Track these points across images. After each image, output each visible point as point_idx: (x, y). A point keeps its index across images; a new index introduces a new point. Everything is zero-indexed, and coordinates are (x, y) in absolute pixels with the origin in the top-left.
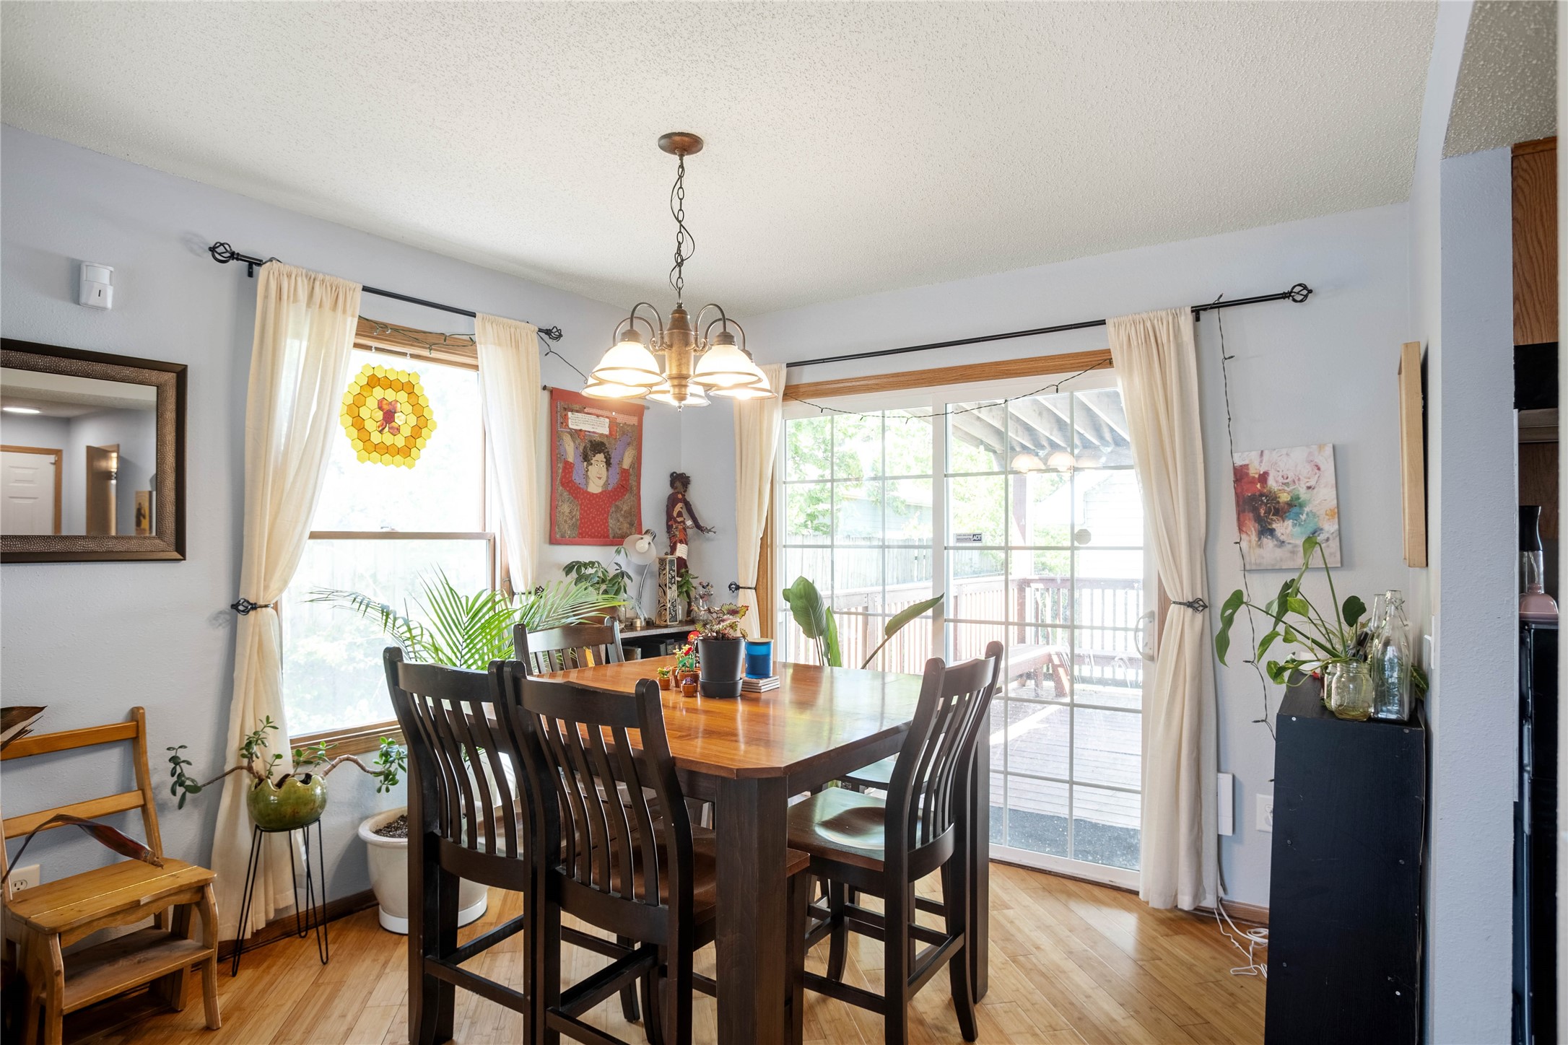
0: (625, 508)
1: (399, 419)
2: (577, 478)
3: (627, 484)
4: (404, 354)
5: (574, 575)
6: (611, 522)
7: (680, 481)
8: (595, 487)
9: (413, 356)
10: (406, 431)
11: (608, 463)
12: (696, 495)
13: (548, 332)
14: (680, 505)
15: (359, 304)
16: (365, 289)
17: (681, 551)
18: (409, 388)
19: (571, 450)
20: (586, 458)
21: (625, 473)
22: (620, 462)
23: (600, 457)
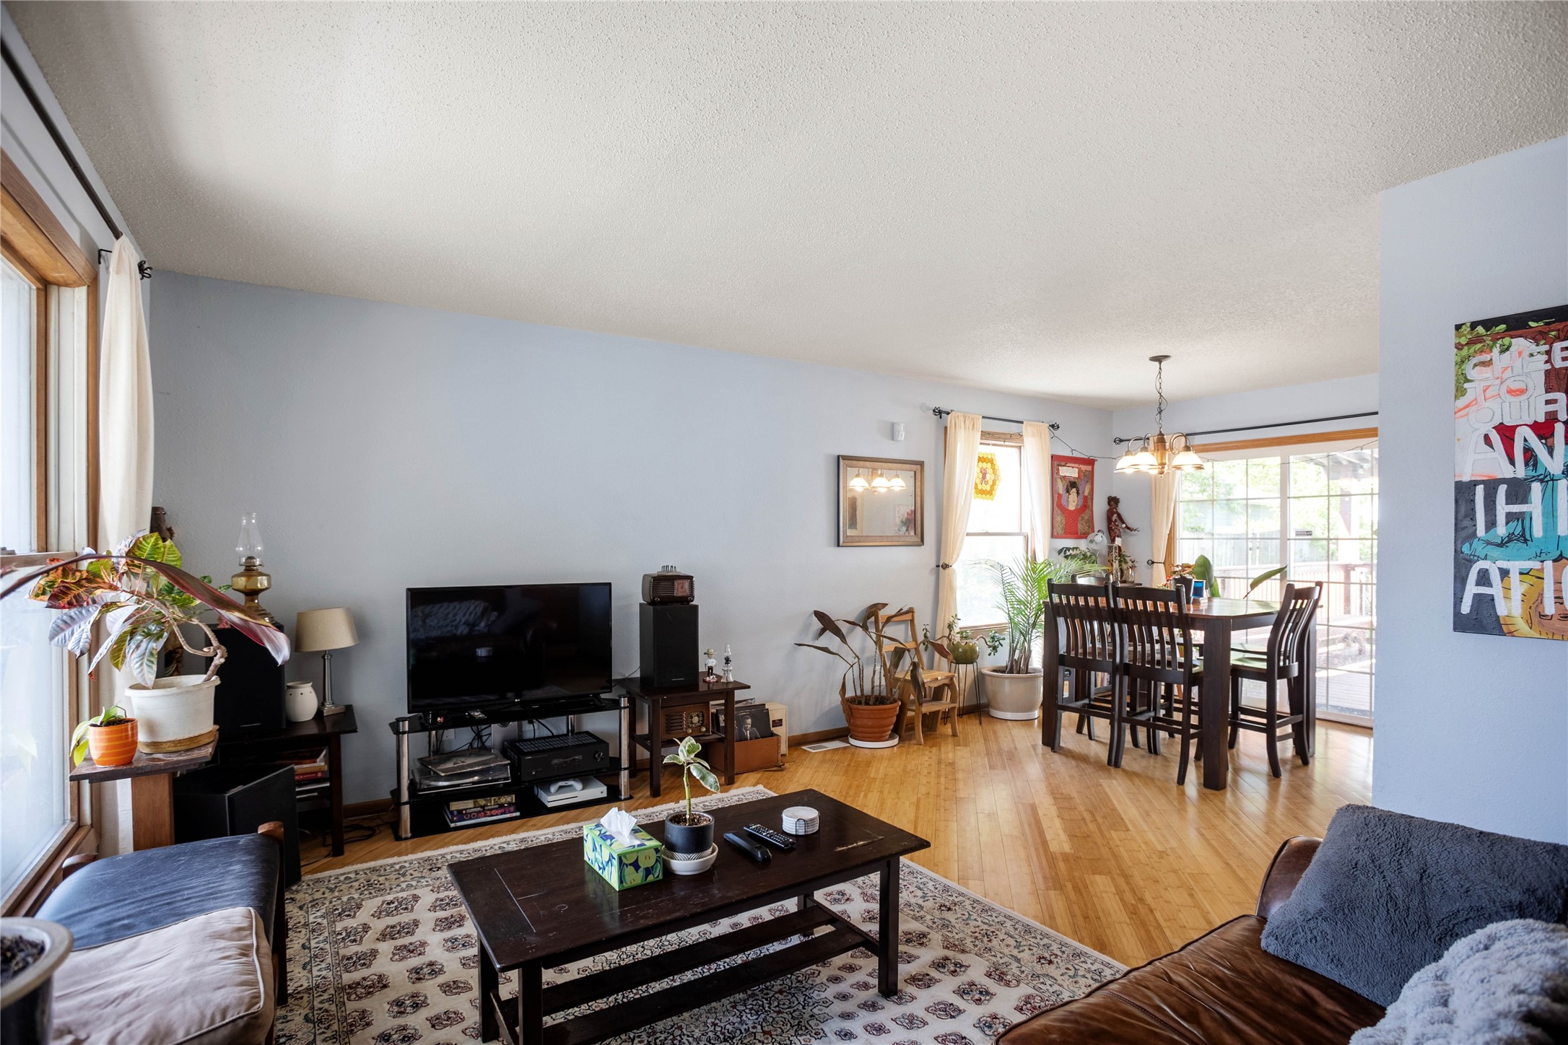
0: (1086, 518)
1: (988, 476)
2: (1064, 502)
3: (1086, 505)
4: (989, 444)
5: (1062, 554)
6: (1079, 525)
7: (1113, 501)
8: (1072, 507)
9: (993, 445)
10: (990, 483)
11: (1078, 493)
12: (1122, 509)
13: (1053, 426)
14: (1115, 515)
15: (981, 425)
16: (983, 417)
17: (1118, 541)
18: (991, 461)
19: (1061, 487)
20: (1068, 491)
21: (1085, 498)
22: (1083, 492)
23: (1074, 490)
